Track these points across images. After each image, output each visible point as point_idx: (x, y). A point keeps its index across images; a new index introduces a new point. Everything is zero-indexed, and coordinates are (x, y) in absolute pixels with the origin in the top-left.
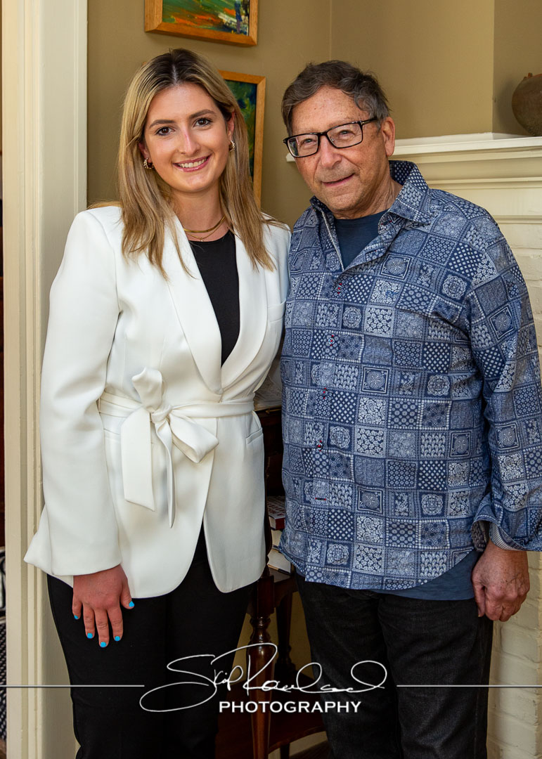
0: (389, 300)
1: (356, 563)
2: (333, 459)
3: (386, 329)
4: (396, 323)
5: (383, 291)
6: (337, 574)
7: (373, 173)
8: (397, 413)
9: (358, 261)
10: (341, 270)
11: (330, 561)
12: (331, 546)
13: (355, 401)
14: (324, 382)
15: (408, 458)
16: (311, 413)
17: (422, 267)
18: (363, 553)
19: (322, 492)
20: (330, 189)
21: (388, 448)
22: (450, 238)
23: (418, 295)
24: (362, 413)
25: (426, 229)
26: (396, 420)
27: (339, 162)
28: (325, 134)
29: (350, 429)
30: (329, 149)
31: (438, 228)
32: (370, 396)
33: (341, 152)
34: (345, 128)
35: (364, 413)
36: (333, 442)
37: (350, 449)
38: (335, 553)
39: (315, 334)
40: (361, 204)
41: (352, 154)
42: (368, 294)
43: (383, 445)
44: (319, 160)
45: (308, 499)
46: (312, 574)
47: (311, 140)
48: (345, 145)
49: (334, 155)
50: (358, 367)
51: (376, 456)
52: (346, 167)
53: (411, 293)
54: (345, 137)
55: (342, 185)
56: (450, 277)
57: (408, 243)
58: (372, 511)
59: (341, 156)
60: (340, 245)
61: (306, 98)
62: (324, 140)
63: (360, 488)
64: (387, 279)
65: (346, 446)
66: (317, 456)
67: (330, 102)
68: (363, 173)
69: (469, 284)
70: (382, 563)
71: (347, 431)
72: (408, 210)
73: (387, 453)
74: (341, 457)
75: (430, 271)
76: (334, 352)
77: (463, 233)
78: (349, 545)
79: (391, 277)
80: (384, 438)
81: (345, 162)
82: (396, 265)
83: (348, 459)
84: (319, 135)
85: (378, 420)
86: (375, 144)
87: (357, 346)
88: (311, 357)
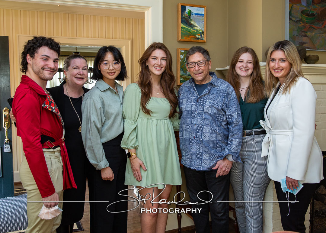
0: (210, 104)
1: (203, 164)
2: (198, 141)
3: (209, 111)
4: (212, 109)
5: (209, 102)
6: (199, 167)
7: (206, 73)
8: (212, 130)
9: (203, 94)
10: (198, 96)
11: (197, 164)
12: (197, 161)
13: (202, 127)
14: (195, 123)
15: (214, 140)
16: (192, 130)
17: (218, 97)
18: (204, 162)
19: (195, 148)
20: (197, 76)
21: (210, 138)
22: (224, 90)
23: (217, 103)
24: (204, 130)
25: (218, 88)
26: (212, 131)
27: (199, 69)
28: (197, 63)
29: (201, 133)
30: (197, 67)
31: (220, 87)
32: (206, 126)
33: (200, 67)
34: (201, 62)
35: (205, 130)
36: (197, 137)
37: (201, 138)
38: (198, 162)
39: (192, 112)
40: (203, 80)
41: (202, 68)
42: (205, 103)
43: (209, 137)
44: (195, 68)
45: (191, 150)
46: (193, 167)
47: (193, 64)
48: (201, 66)
49: (198, 68)
50: (203, 119)
51: (207, 140)
52: (201, 71)
53: (215, 103)
54: (201, 64)
55: (200, 75)
56: (224, 98)
57: (214, 91)
58: (207, 152)
59: (200, 68)
60: (197, 91)
61: (193, 54)
62: (196, 64)
63: (204, 147)
64: (210, 100)
65: (201, 137)
66: (194, 140)
67: (198, 56)
68: (204, 72)
69: (227, 100)
70: (209, 164)
71: (201, 134)
72: (214, 82)
73: (210, 139)
74: (199, 140)
75: (220, 98)
76: (197, 116)
77: (226, 89)
78: (201, 160)
79: (210, 99)
80: (209, 136)
81: (201, 70)
82: (211, 96)
83: (201, 140)
84: (195, 63)
85: (208, 131)
86: (207, 66)
87: (202, 114)
88: (192, 117)
